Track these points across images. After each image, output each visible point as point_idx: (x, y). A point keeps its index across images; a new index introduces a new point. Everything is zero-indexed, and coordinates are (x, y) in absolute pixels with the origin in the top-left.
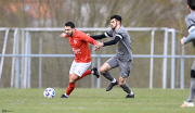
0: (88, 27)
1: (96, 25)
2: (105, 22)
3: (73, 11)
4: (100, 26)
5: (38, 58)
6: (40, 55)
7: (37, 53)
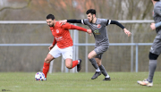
0: (127, 19)
1: (134, 17)
2: (142, 15)
3: (114, 6)
4: (137, 19)
5: (84, 47)
6: (87, 44)
7: (84, 42)
